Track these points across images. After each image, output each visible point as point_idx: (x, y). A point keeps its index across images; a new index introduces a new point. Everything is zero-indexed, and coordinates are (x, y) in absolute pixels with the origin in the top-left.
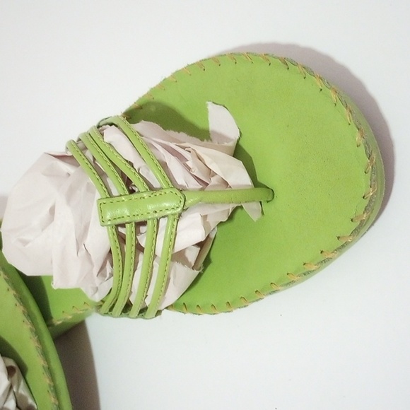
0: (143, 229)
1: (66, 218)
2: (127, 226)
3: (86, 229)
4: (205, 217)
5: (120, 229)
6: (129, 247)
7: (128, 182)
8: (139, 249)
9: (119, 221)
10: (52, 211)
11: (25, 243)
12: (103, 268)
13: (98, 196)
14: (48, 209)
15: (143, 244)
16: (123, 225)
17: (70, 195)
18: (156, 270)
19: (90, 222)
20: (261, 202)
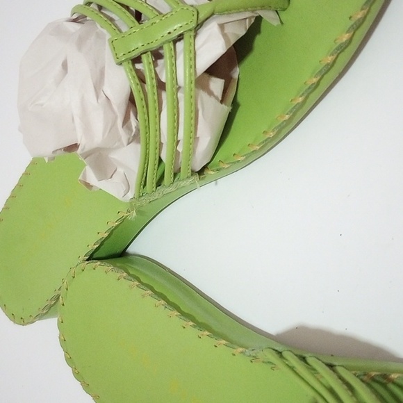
0: (160, 62)
1: (81, 66)
2: (144, 57)
3: (102, 73)
4: (222, 26)
5: (138, 66)
6: (150, 84)
7: (138, 16)
8: (161, 86)
9: (134, 54)
10: (65, 66)
11: (42, 105)
12: (126, 120)
13: (108, 36)
14: (60, 65)
15: (163, 80)
16: (137, 60)
17: (81, 43)
18: (182, 105)
19: (104, 67)
20: (277, 11)
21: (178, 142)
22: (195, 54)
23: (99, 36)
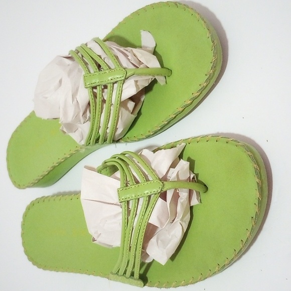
0: (105, 90)
1: (68, 84)
2: (98, 87)
3: (77, 90)
4: (136, 82)
5: (95, 90)
6: (99, 100)
7: (99, 66)
8: (104, 101)
9: (93, 85)
10: (60, 82)
11: (46, 98)
12: (85, 113)
13: (84, 73)
14: (58, 81)
15: (105, 99)
16: (95, 88)
17: (70, 73)
18: (112, 112)
19: (79, 87)
20: (165, 77)
21: (108, 128)
22: (122, 91)
23: (79, 71)
